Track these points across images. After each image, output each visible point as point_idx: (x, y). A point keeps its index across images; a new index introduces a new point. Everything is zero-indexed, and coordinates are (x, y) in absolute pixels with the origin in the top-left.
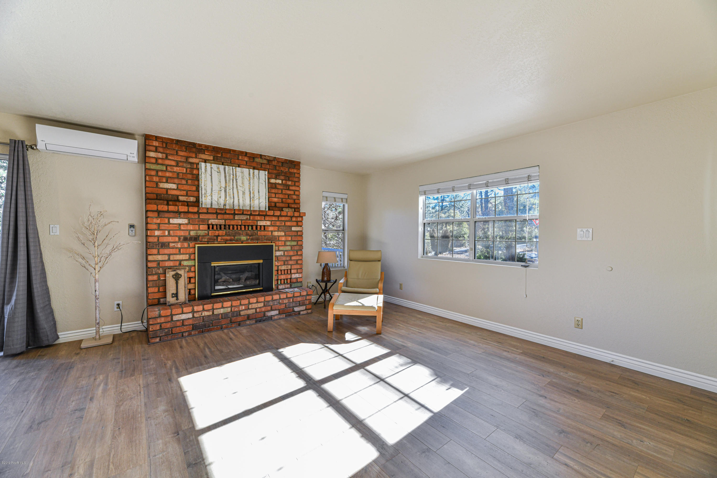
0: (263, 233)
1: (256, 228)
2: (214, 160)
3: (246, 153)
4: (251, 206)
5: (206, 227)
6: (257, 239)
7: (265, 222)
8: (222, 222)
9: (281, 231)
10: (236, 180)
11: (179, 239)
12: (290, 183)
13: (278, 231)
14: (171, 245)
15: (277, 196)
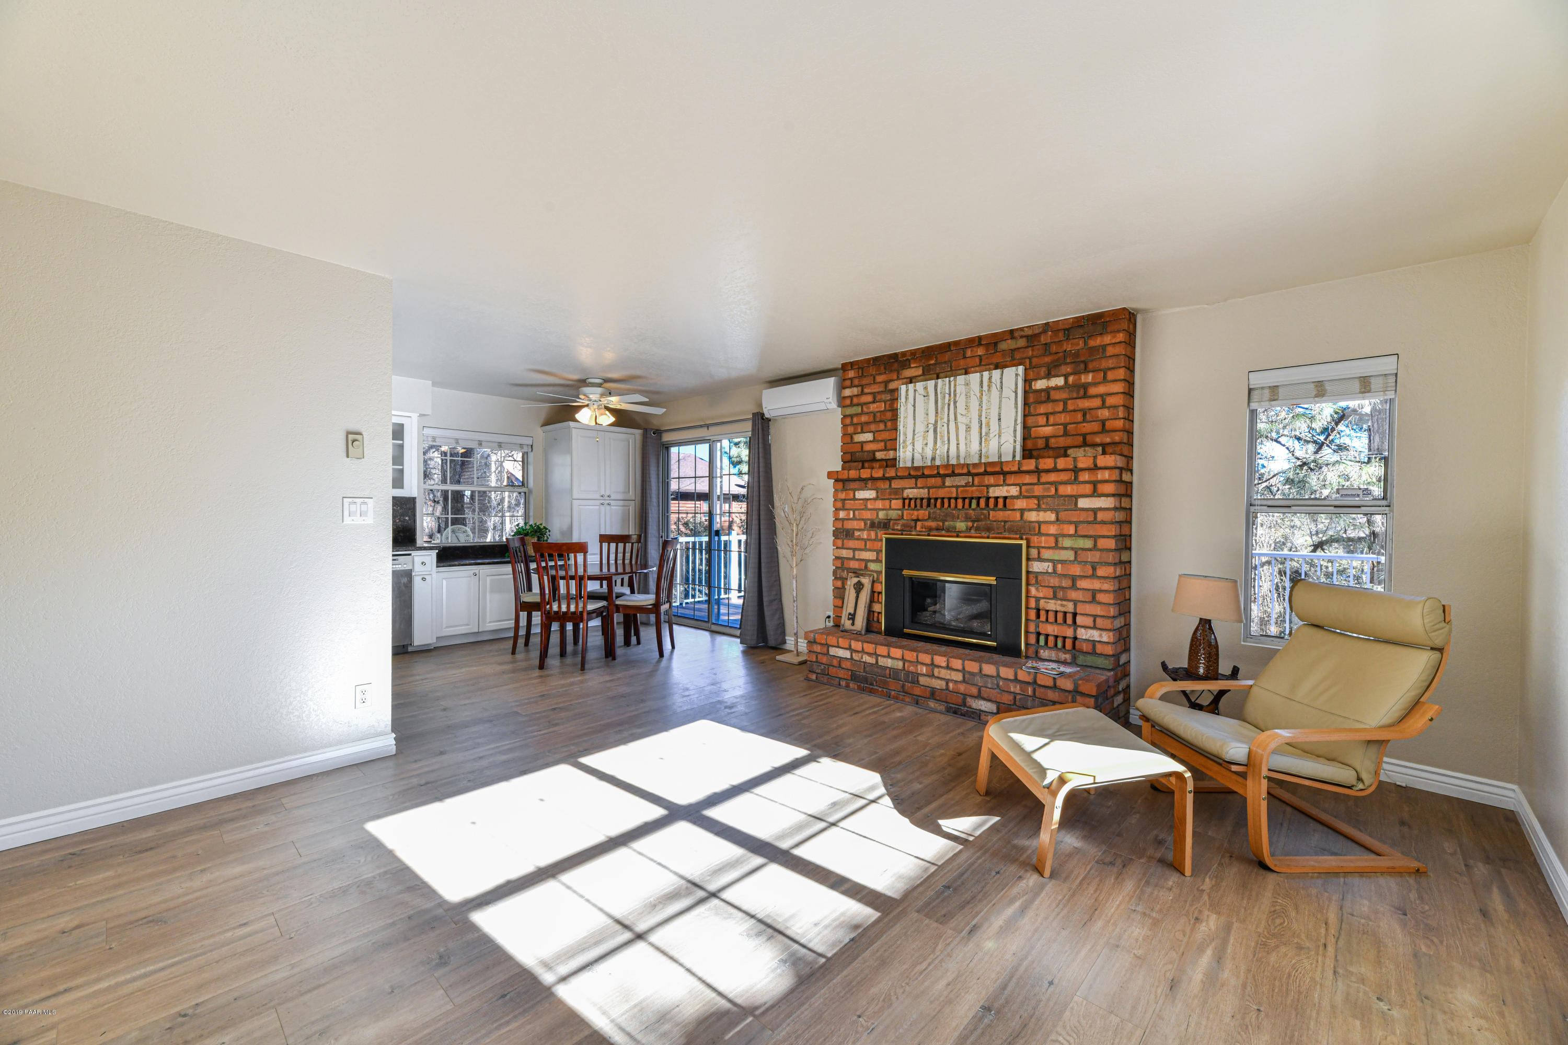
0: (1001, 515)
1: (987, 504)
2: (923, 374)
3: (980, 338)
4: (981, 454)
5: (900, 502)
6: (989, 529)
7: (1006, 488)
8: (923, 493)
9: (1045, 510)
10: (955, 402)
11: (865, 524)
12: (1089, 378)
13: (1038, 511)
14: (857, 534)
15: (1052, 419)
